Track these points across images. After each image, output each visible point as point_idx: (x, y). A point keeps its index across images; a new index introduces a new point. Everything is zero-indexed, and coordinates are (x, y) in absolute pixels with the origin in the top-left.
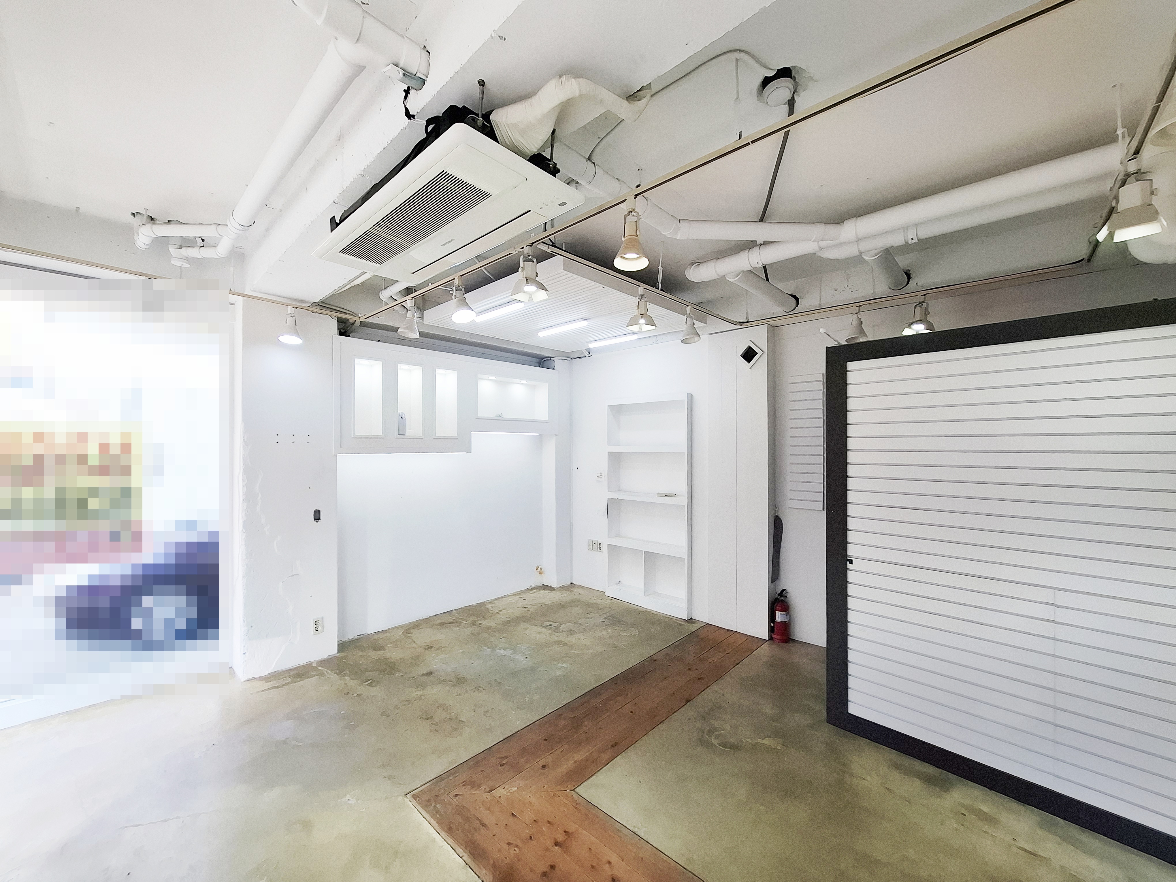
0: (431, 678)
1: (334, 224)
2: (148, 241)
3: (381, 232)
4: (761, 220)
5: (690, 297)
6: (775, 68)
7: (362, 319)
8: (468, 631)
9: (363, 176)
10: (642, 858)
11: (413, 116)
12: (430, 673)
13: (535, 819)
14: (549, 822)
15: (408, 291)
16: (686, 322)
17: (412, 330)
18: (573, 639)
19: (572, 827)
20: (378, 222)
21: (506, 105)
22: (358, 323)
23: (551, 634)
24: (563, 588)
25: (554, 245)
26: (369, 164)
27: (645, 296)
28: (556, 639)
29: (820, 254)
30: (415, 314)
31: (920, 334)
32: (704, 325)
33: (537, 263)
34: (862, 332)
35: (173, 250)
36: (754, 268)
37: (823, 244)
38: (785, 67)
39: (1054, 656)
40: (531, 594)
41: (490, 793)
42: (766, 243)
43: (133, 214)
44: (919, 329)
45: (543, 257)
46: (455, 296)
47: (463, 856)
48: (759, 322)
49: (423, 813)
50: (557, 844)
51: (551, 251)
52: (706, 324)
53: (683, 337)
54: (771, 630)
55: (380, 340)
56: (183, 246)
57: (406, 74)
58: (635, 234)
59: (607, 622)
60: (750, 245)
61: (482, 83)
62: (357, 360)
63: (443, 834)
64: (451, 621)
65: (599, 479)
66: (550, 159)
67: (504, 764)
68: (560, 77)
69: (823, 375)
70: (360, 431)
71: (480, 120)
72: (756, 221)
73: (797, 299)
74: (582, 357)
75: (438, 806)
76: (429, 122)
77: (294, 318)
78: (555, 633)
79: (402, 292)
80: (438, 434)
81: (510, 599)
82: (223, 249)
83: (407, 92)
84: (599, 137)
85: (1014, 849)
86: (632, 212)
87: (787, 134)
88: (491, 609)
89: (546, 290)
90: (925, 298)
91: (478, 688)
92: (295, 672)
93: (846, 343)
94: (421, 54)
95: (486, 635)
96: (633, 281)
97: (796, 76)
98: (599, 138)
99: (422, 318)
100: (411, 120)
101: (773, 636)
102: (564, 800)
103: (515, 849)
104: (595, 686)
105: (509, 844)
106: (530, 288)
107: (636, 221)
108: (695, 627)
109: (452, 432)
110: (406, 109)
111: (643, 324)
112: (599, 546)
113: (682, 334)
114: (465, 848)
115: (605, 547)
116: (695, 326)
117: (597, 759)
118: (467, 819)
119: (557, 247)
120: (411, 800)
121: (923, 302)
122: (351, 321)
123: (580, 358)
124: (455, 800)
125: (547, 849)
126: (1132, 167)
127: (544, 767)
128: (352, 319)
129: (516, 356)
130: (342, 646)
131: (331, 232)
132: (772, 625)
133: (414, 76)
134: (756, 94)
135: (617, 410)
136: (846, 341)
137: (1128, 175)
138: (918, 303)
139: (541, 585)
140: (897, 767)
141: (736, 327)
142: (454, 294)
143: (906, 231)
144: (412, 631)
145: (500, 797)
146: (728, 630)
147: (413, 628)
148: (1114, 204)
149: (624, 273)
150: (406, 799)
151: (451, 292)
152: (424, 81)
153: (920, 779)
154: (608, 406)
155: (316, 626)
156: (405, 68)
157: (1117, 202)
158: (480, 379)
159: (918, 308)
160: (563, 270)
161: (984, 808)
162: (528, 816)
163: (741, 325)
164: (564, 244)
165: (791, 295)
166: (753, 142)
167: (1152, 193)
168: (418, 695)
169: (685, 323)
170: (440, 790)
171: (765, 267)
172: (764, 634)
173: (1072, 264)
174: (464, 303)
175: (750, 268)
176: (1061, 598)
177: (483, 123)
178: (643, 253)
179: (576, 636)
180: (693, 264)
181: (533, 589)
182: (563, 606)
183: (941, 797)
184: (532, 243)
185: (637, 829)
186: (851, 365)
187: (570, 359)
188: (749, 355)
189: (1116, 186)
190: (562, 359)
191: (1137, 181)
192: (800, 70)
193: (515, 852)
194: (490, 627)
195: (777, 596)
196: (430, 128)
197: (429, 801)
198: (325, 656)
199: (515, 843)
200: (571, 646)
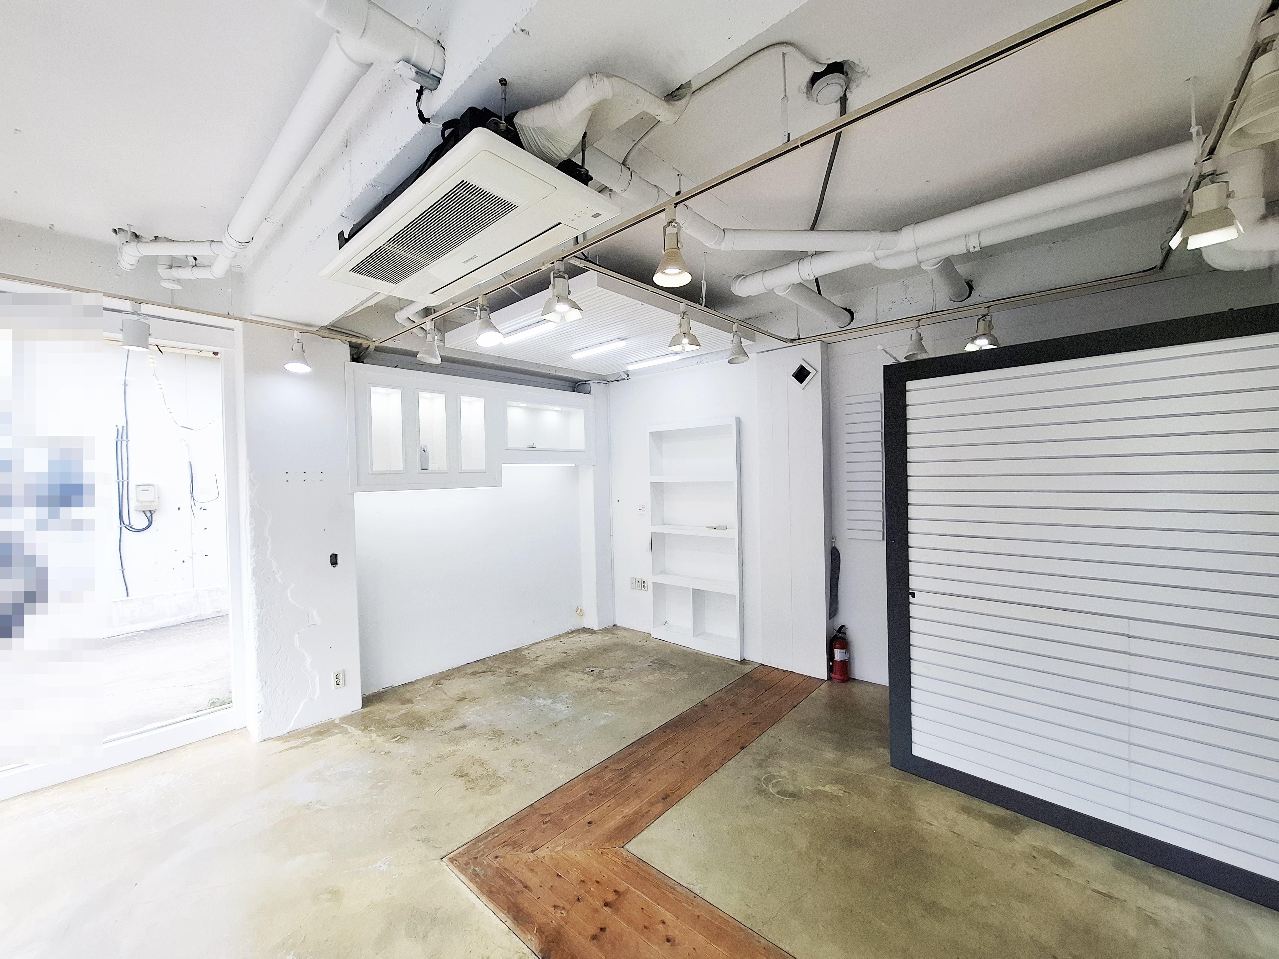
0: (465, 731)
1: (343, 241)
2: (134, 261)
3: (397, 250)
4: (813, 228)
5: (736, 313)
6: (826, 62)
7: (377, 344)
8: (504, 680)
9: (373, 186)
10: (698, 916)
11: (428, 120)
12: (463, 727)
13: (583, 880)
14: (597, 882)
15: (427, 311)
16: (733, 341)
17: (433, 355)
18: (616, 686)
19: (623, 886)
20: (392, 238)
21: (532, 107)
22: (372, 347)
23: (593, 681)
24: (605, 631)
25: (586, 259)
26: (380, 173)
27: (687, 313)
28: (599, 685)
29: (877, 264)
30: (436, 337)
31: (984, 350)
32: (752, 343)
33: (569, 279)
34: (923, 349)
35: (162, 271)
36: (804, 281)
37: (879, 253)
38: (835, 63)
39: (1129, 689)
40: (571, 637)
41: (532, 853)
42: (817, 254)
43: (115, 231)
44: (983, 344)
45: (574, 272)
46: (480, 316)
47: (506, 922)
48: (811, 340)
49: (462, 877)
50: (606, 904)
51: (584, 266)
52: (755, 342)
53: (729, 357)
54: (830, 669)
55: (397, 366)
56: (174, 265)
57: (421, 72)
58: (677, 247)
59: (654, 666)
60: (800, 256)
61: (503, 82)
62: (373, 389)
63: (484, 899)
64: (485, 669)
65: (641, 512)
66: (581, 165)
67: (546, 823)
68: (591, 75)
69: (881, 395)
70: (378, 467)
71: (503, 125)
72: (806, 229)
73: (852, 314)
74: (621, 380)
75: (476, 869)
76: (446, 126)
77: (301, 344)
78: (597, 680)
79: (420, 313)
80: (464, 468)
81: (548, 644)
82: (219, 270)
83: (420, 92)
84: (634, 139)
85: (1090, 892)
86: (672, 222)
87: (839, 135)
88: (528, 655)
89: (580, 309)
90: (989, 310)
91: (515, 742)
92: (315, 730)
93: (905, 361)
94: (434, 51)
95: (522, 684)
96: (677, 298)
97: (848, 70)
98: (634, 141)
99: (442, 340)
100: (425, 123)
101: (832, 675)
102: (613, 858)
103: (562, 912)
104: (642, 735)
105: (555, 906)
106: (562, 307)
107: (677, 233)
108: (748, 669)
109: (481, 465)
110: (420, 112)
111: (686, 344)
112: (643, 585)
113: (728, 353)
114: (508, 912)
115: (649, 585)
116: (742, 345)
117: (647, 813)
118: (509, 882)
119: (590, 261)
120: (448, 864)
121: (987, 315)
122: (365, 346)
123: (618, 381)
124: (495, 862)
125: (596, 911)
126: (1208, 167)
127: (590, 823)
128: (365, 343)
129: (547, 380)
130: (367, 701)
131: (340, 249)
132: (831, 663)
133: (427, 74)
134: (805, 90)
135: (658, 437)
136: (905, 358)
137: (1202, 177)
138: (981, 316)
139: (581, 627)
140: (966, 810)
141: (787, 345)
142: (479, 314)
143: (967, 237)
144: (442, 681)
145: (544, 857)
146: (784, 671)
147: (443, 678)
148: (1188, 208)
149: (664, 289)
150: (442, 863)
151: (475, 313)
152: (439, 79)
153: (990, 822)
154: (650, 433)
155: (337, 680)
156: (417, 64)
157: (1191, 207)
158: (509, 406)
159: (981, 322)
160: (597, 287)
161: (1057, 850)
162: (574, 876)
163: (792, 343)
164: (597, 257)
165: (845, 309)
166: (802, 145)
167: (1228, 196)
168: (451, 750)
169: (731, 342)
170: (479, 852)
171: (817, 280)
172: (821, 672)
173: (1144, 271)
174: (490, 325)
175: (801, 281)
176: (1136, 628)
177: (507, 127)
178: (685, 267)
179: (620, 682)
180: (739, 276)
181: (572, 632)
182: (606, 650)
183: (1012, 840)
184: (563, 258)
185: (692, 885)
186: (910, 385)
187: (607, 382)
188: (801, 375)
189: (1191, 187)
190: (598, 383)
191: (1212, 183)
192: (852, 65)
193: (562, 915)
194: (526, 675)
195: (835, 633)
196: (447, 132)
197: (467, 864)
198: (349, 712)
199: (562, 905)
200: (615, 693)
